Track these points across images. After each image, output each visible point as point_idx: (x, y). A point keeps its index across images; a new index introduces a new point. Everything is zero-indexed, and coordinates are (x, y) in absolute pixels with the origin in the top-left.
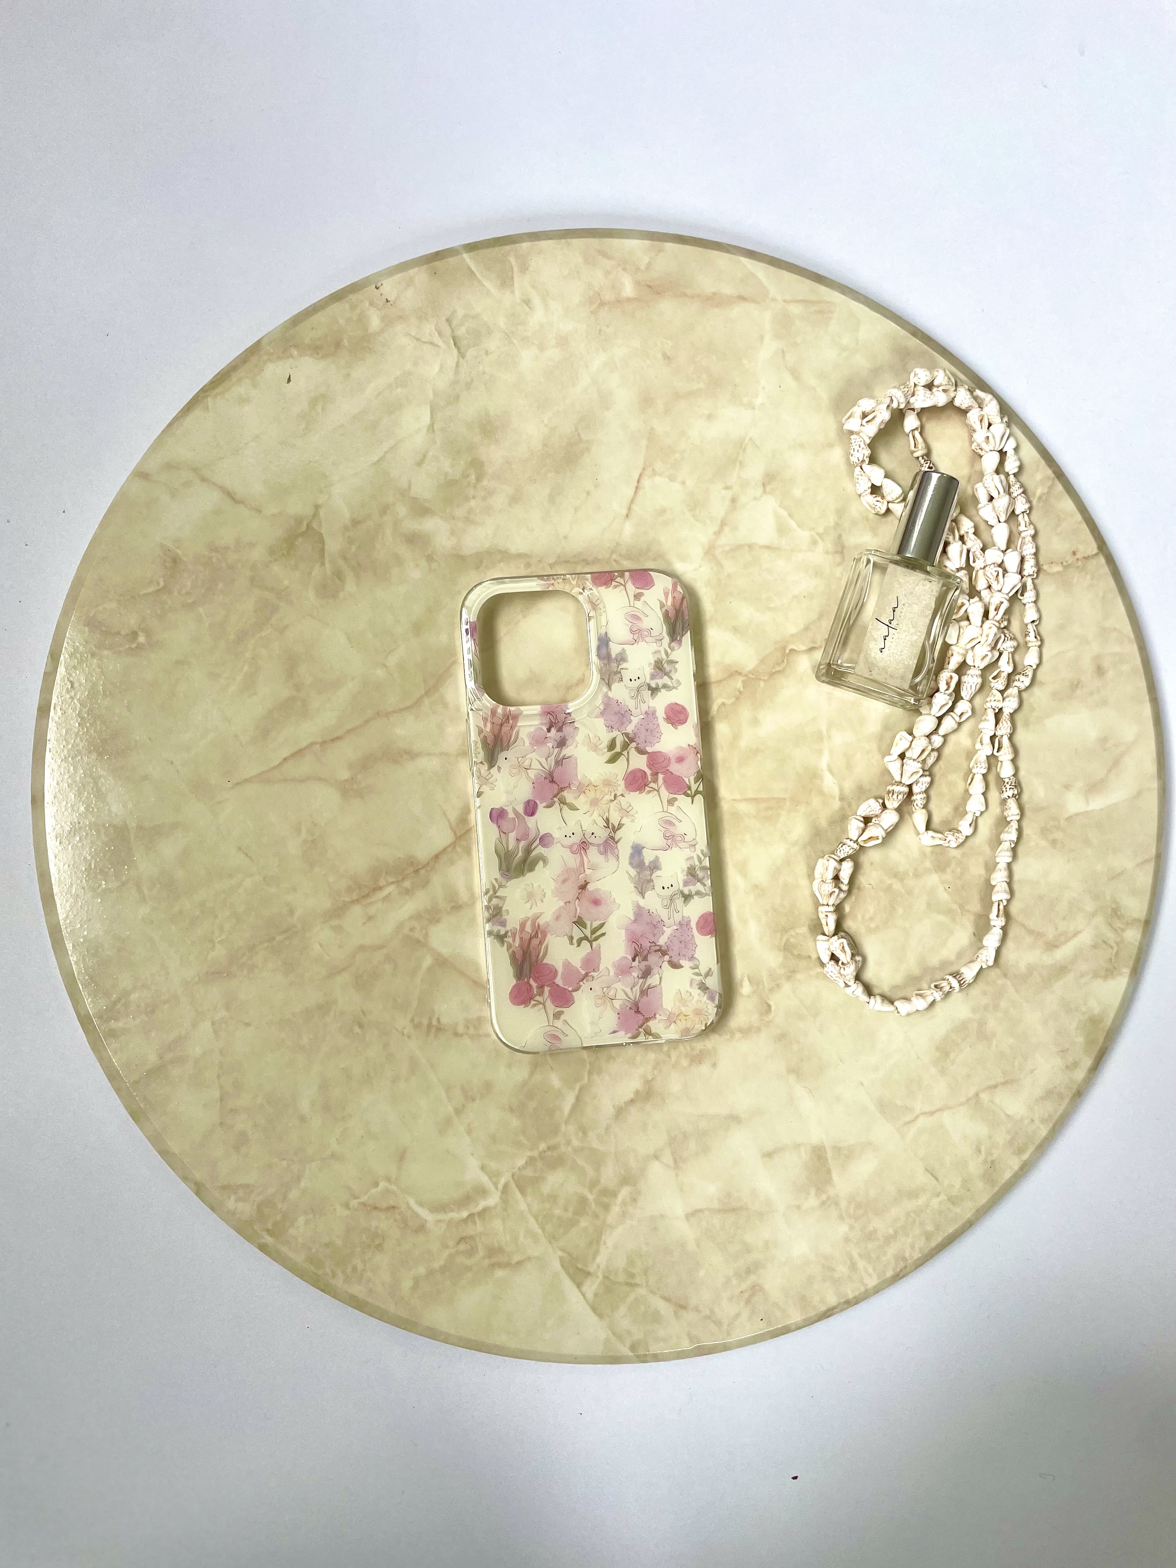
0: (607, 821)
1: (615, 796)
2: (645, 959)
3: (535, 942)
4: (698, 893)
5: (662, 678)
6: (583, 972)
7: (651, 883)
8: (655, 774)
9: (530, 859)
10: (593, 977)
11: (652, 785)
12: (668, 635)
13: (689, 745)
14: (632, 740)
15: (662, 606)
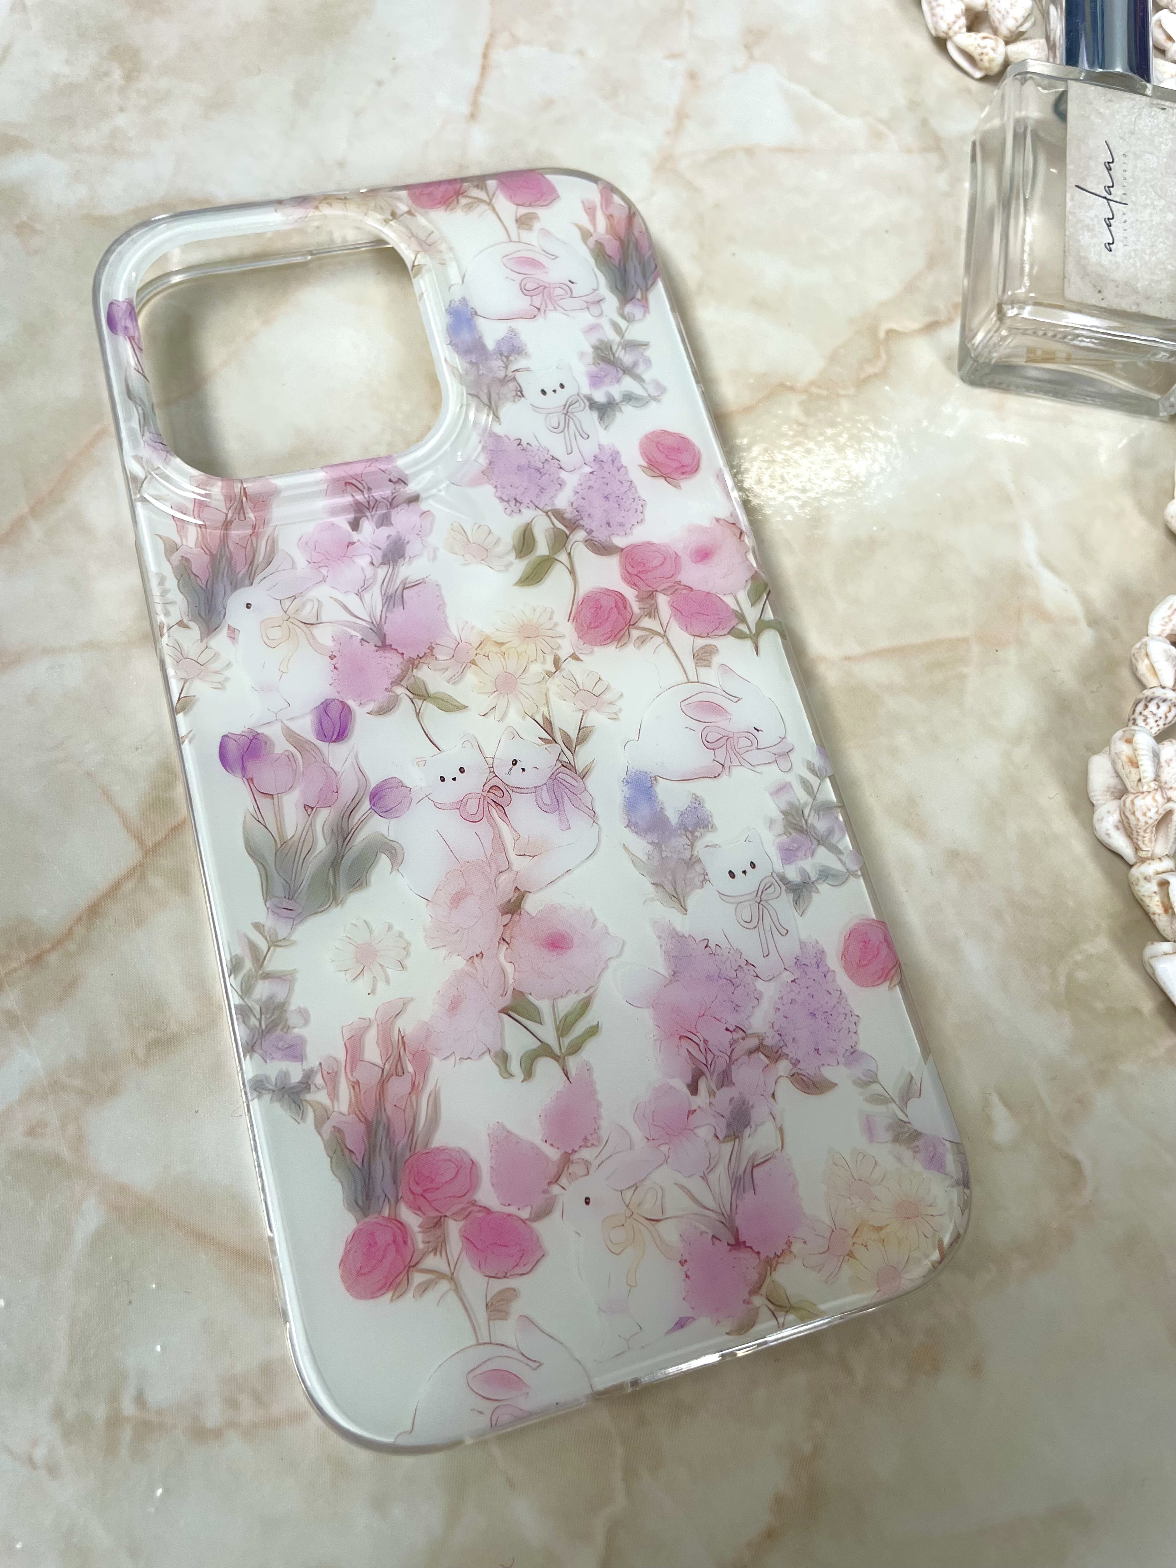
0: (547, 725)
1: (557, 663)
2: (725, 1079)
3: (398, 1088)
4: (825, 874)
5: (618, 381)
6: (554, 1154)
7: (698, 868)
8: (648, 597)
9: (350, 856)
10: (587, 1164)
11: (646, 623)
12: (613, 292)
13: (718, 520)
14: (573, 525)
15: (585, 235)
